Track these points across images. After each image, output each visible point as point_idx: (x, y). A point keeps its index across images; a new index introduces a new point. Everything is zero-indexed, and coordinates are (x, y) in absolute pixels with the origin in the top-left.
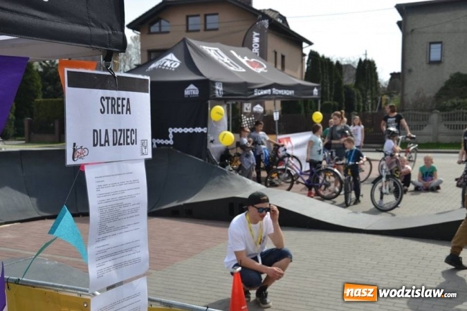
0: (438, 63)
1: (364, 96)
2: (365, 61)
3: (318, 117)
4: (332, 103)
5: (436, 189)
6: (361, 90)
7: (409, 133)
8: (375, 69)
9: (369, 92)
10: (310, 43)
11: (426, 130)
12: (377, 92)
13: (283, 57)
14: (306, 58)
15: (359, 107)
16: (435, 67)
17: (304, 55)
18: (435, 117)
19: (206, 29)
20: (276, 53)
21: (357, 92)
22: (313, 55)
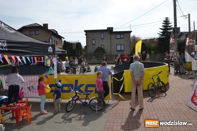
0: (95, 44)
1: (78, 52)
2: (78, 43)
3: (67, 58)
4: (70, 54)
5: (90, 71)
6: (77, 50)
7: (86, 61)
8: (81, 45)
9: (80, 51)
10: (64, 38)
11: (92, 60)
12: (82, 51)
13: (57, 42)
14: (63, 42)
15: (77, 55)
16: (94, 45)
17: (62, 41)
18: (94, 57)
19: (35, 35)
20: (55, 41)
21: (76, 51)
22: (65, 41)
